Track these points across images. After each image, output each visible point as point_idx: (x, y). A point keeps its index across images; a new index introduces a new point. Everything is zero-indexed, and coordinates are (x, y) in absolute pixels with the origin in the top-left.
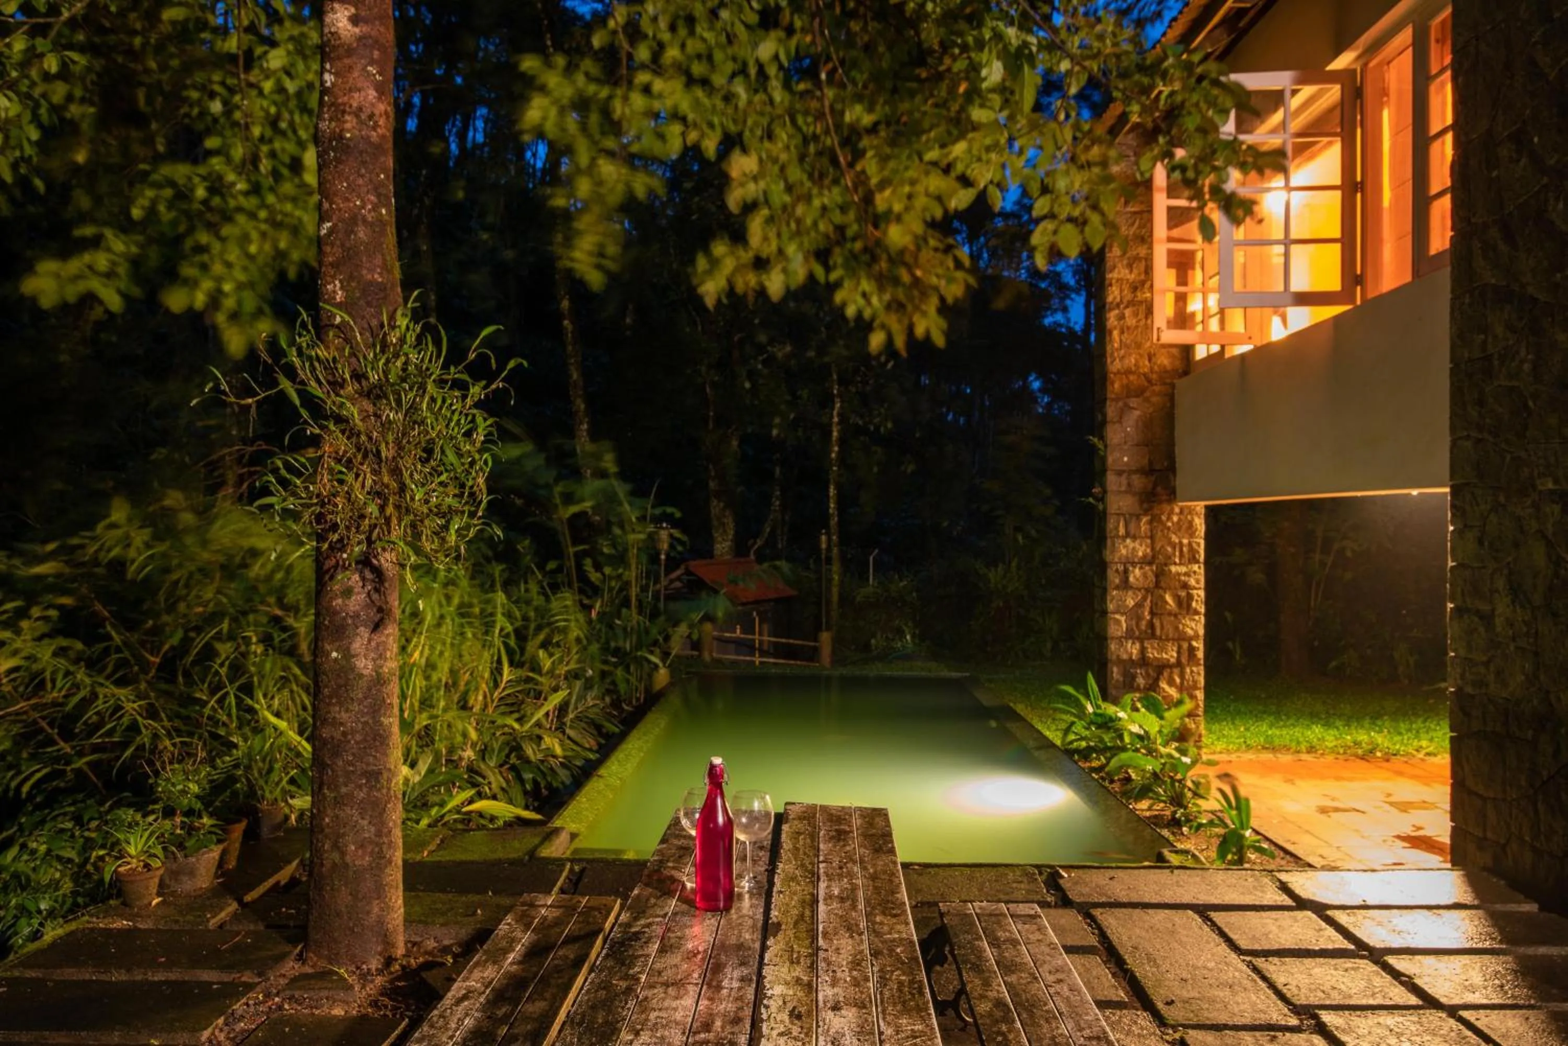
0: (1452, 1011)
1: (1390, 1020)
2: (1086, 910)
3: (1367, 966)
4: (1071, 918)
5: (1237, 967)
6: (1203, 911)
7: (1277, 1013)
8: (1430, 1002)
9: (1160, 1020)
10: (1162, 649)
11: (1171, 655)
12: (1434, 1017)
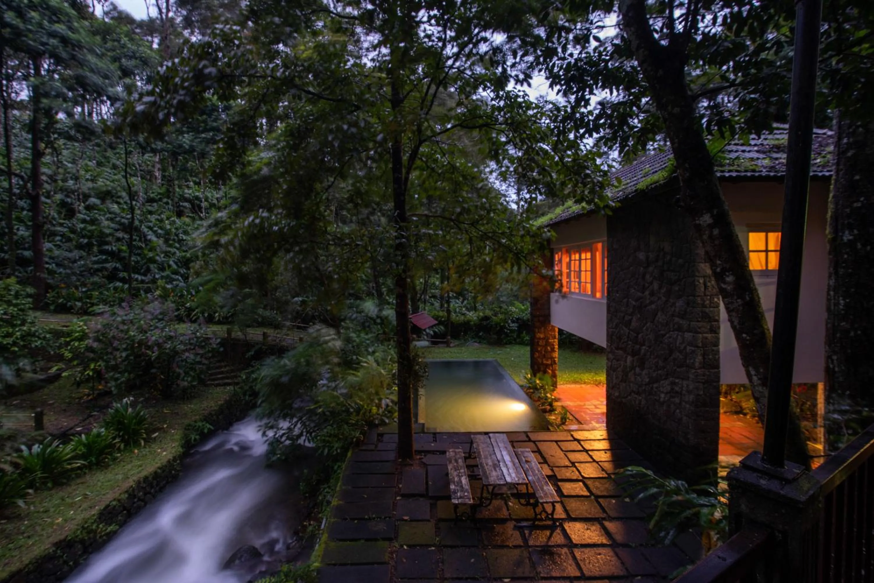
0: (597, 462)
1: (587, 465)
2: (534, 442)
3: (585, 453)
4: (532, 444)
5: (562, 454)
6: (556, 442)
7: (568, 463)
8: (594, 461)
9: (549, 466)
10: (547, 360)
11: (549, 362)
12: (594, 464)
